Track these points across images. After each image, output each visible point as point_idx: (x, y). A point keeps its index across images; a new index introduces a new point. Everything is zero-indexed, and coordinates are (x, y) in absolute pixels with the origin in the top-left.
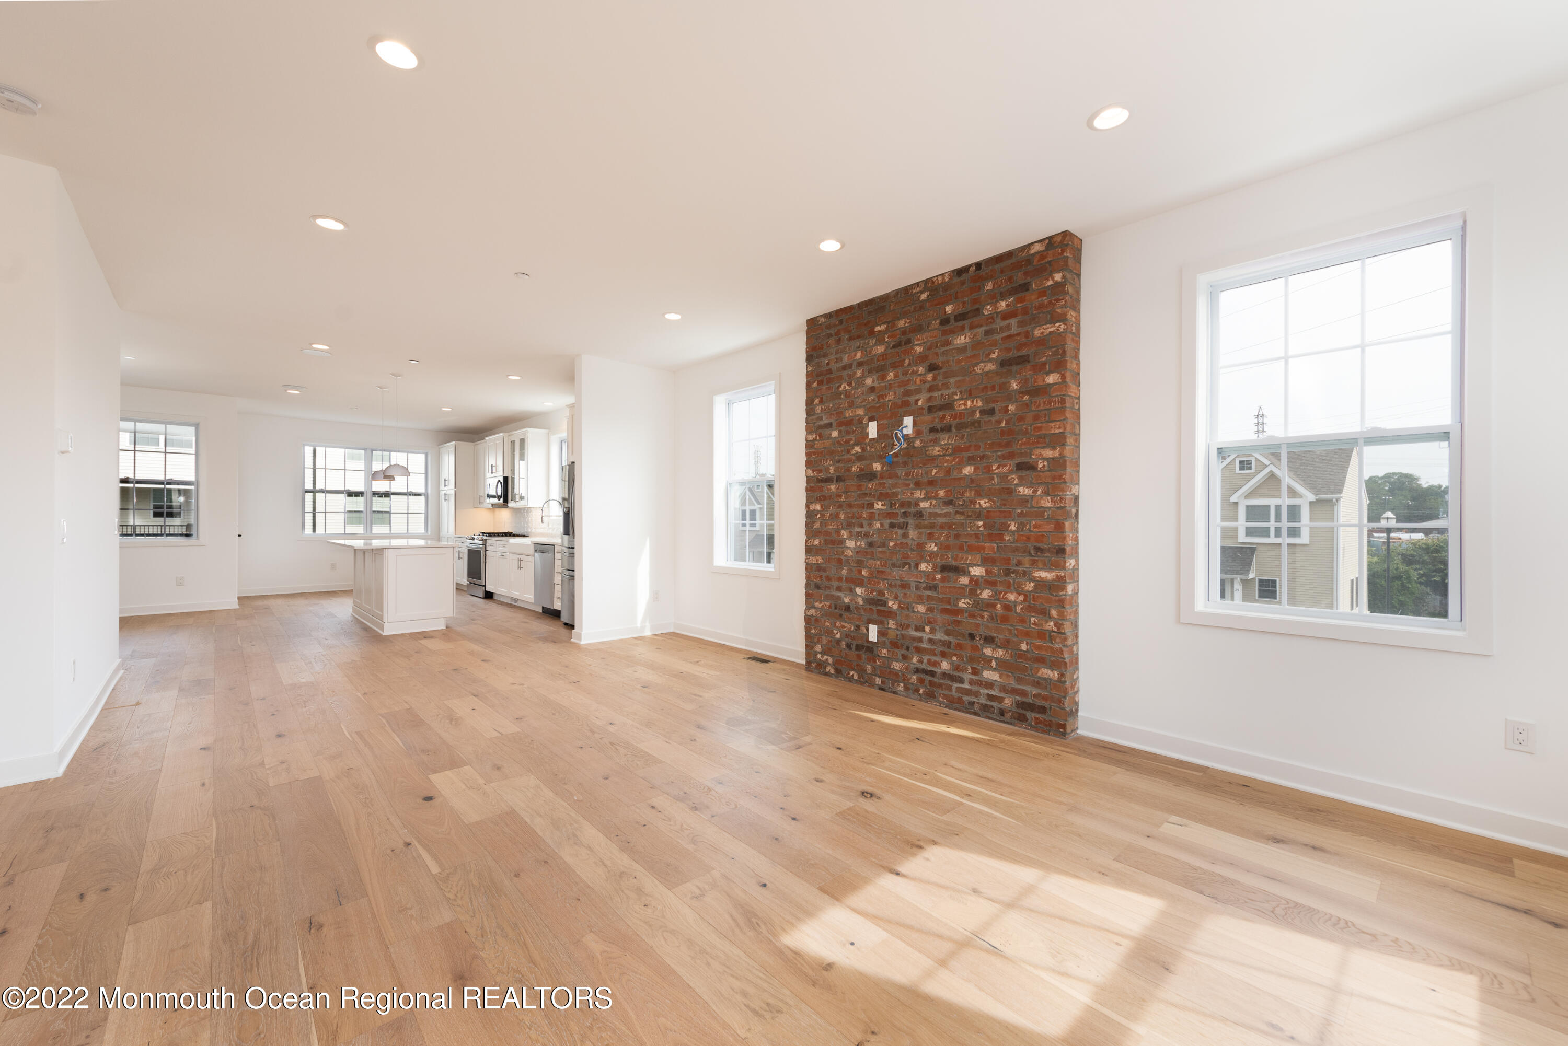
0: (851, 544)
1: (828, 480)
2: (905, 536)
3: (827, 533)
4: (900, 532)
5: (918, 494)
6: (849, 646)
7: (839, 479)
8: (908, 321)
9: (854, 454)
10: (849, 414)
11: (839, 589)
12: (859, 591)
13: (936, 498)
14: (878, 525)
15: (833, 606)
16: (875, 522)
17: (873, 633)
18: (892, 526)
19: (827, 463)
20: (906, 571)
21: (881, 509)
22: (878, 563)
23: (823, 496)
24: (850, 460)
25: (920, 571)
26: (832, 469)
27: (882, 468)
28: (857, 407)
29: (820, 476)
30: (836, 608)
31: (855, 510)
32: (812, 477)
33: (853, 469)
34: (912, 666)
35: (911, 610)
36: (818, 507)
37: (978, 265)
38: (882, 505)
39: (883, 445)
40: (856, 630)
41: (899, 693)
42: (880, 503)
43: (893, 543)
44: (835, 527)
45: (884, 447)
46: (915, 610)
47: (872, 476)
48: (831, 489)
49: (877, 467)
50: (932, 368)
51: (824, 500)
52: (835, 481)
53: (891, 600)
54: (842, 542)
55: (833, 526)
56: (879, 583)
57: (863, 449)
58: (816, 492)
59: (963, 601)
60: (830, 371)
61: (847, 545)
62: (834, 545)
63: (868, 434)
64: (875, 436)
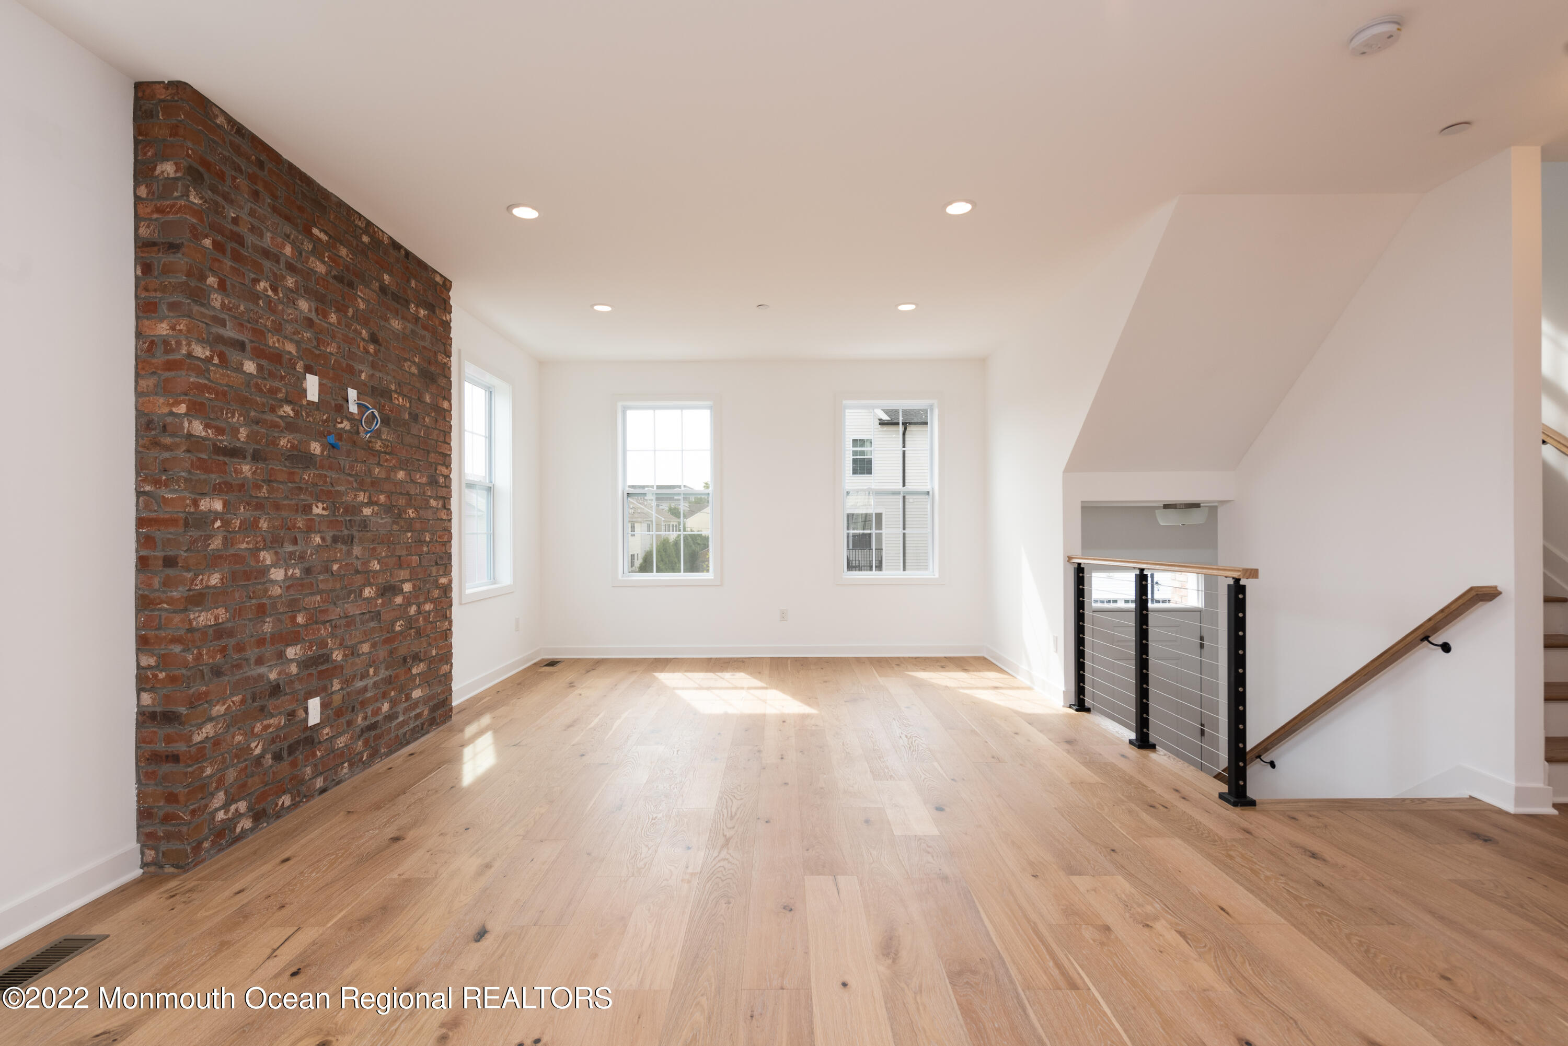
0: (277, 574)
1: (235, 453)
2: (349, 553)
3: (238, 558)
4: (344, 548)
5: (362, 497)
6: (277, 757)
7: (257, 457)
8: (350, 256)
9: (281, 417)
10: (273, 340)
11: (260, 661)
12: (291, 652)
13: (376, 503)
14: (318, 540)
15: (249, 696)
16: (313, 536)
17: (314, 710)
18: (335, 540)
19: (233, 416)
20: (352, 602)
21: (322, 515)
22: (319, 598)
23: (226, 483)
24: (275, 425)
25: (365, 599)
26: (243, 433)
27: (322, 452)
28: (286, 338)
29: (221, 441)
30: (254, 700)
31: (284, 514)
32: (204, 439)
33: (282, 443)
34: (358, 730)
35: (355, 655)
36: (218, 506)
37: (408, 254)
38: (323, 509)
39: (325, 417)
40: (289, 720)
41: (343, 778)
42: (320, 505)
43: (338, 566)
44: (251, 546)
45: (326, 421)
46: (361, 652)
47: (308, 460)
48: (242, 473)
49: (316, 448)
50: (374, 339)
51: (227, 492)
52: (249, 458)
53: (336, 649)
54: (264, 571)
55: (248, 543)
56: (319, 630)
57: (297, 413)
58: (212, 472)
59: (398, 624)
60: (239, 240)
61: (272, 576)
62: (249, 580)
63: (305, 391)
64: (316, 399)
